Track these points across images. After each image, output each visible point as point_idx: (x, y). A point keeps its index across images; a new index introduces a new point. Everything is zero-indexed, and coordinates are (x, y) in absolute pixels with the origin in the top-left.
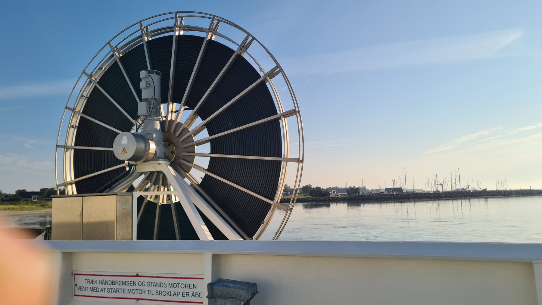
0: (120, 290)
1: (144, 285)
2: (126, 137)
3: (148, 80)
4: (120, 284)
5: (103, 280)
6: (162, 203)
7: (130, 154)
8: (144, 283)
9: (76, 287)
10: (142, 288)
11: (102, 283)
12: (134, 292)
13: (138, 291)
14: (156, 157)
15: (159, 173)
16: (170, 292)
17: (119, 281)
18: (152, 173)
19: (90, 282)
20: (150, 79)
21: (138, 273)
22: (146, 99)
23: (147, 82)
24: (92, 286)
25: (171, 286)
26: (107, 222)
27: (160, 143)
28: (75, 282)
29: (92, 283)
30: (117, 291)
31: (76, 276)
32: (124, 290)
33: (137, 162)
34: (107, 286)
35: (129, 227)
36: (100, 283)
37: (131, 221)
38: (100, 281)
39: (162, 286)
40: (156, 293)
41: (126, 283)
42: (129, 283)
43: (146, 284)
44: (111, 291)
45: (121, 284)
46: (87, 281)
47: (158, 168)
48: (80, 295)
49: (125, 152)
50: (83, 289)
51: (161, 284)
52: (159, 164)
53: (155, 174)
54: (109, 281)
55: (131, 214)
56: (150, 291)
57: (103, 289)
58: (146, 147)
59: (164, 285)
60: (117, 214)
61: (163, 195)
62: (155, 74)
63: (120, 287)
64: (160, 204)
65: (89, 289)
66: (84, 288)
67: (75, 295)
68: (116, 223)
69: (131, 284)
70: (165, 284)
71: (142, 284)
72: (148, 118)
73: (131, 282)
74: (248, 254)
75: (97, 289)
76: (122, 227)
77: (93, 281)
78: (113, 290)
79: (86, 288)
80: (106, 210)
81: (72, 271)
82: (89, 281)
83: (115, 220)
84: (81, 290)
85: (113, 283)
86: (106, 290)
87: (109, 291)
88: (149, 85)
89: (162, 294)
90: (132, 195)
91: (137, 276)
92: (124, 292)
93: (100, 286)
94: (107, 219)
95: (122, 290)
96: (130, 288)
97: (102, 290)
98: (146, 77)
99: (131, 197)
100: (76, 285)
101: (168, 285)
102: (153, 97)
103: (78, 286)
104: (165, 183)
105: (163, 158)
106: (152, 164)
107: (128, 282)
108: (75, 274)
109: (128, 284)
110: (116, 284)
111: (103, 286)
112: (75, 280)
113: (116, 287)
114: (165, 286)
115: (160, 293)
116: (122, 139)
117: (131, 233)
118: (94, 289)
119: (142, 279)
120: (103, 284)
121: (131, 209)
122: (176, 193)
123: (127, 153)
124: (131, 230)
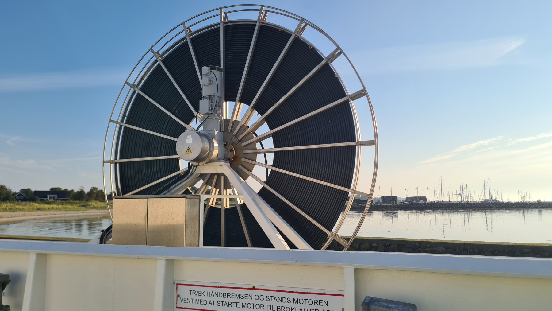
0: (233, 304)
1: (263, 299)
2: (191, 136)
3: (211, 76)
4: (233, 297)
5: (212, 291)
6: (226, 207)
7: (195, 155)
8: (262, 297)
9: (179, 298)
10: (259, 302)
11: (211, 294)
12: (249, 306)
13: (255, 305)
14: (218, 159)
15: (219, 175)
16: (295, 309)
17: (232, 294)
18: (212, 175)
19: (196, 293)
20: (212, 75)
21: (255, 286)
22: (207, 96)
23: (209, 79)
24: (198, 298)
25: (297, 301)
26: (175, 225)
27: (222, 143)
28: (177, 293)
29: (198, 295)
30: (229, 304)
31: (178, 286)
32: (238, 304)
33: (199, 163)
34: (216, 299)
35: (197, 232)
36: (208, 295)
37: (198, 226)
38: (209, 293)
39: (284, 301)
40: (277, 308)
41: (240, 296)
42: (244, 296)
43: (265, 298)
44: (221, 305)
45: (235, 297)
46: (192, 292)
47: (219, 170)
48: (184, 307)
49: (190, 152)
50: (188, 301)
51: (284, 298)
52: (221, 165)
53: (216, 177)
54: (219, 293)
55: (198, 218)
56: (269, 307)
57: (212, 302)
58: (210, 147)
59: (287, 300)
60: (186, 218)
61: (226, 199)
62: (217, 70)
63: (232, 300)
64: (224, 208)
65: (194, 301)
66: (188, 299)
67: (177, 307)
68: (185, 228)
69: (246, 298)
70: (289, 299)
71: (259, 298)
72: (210, 117)
73: (246, 295)
74: (401, 270)
75: (205, 301)
76: (190, 232)
77: (200, 292)
78: (224, 303)
79: (191, 300)
80: (174, 214)
81: (174, 281)
82: (194, 292)
83: (184, 224)
84: (185, 301)
85: (224, 295)
86: (216, 303)
87: (219, 305)
88: (211, 82)
89: (285, 310)
90: (199, 198)
91: (254, 288)
92: (238, 306)
93: (208, 299)
94: (175, 223)
95: (235, 304)
96: (245, 301)
97: (210, 303)
98: (208, 73)
99: (198, 200)
100: (178, 296)
101: (292, 301)
102: (216, 95)
103: (180, 297)
104: (227, 185)
105: (223, 160)
106: (214, 165)
107: (242, 295)
108: (177, 284)
109: (242, 298)
110: (228, 296)
111: (212, 298)
112: (177, 290)
113: (228, 300)
114: (289, 302)
115: (282, 309)
116: (186, 138)
117: (198, 238)
118: (201, 301)
119: (260, 293)
120: (212, 296)
121: (198, 213)
122: (241, 196)
123: (191, 153)
124: (198, 235)
